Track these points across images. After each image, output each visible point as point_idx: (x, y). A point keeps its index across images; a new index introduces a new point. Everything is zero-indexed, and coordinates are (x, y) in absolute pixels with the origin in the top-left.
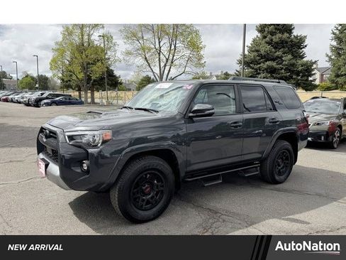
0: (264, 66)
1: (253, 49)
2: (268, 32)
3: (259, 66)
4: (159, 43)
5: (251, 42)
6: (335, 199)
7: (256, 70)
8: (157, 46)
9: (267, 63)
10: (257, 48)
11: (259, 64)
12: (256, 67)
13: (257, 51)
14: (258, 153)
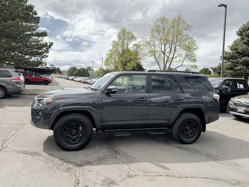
0: (241, 60)
1: (233, 48)
2: (246, 36)
3: (236, 60)
4: (165, 47)
5: (232, 43)
6: (216, 160)
7: (235, 63)
8: (163, 49)
9: (244, 58)
10: (236, 47)
11: (238, 59)
12: (234, 61)
13: (236, 49)
14: (166, 120)
